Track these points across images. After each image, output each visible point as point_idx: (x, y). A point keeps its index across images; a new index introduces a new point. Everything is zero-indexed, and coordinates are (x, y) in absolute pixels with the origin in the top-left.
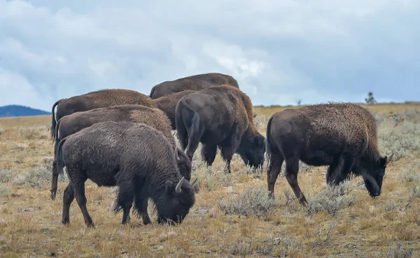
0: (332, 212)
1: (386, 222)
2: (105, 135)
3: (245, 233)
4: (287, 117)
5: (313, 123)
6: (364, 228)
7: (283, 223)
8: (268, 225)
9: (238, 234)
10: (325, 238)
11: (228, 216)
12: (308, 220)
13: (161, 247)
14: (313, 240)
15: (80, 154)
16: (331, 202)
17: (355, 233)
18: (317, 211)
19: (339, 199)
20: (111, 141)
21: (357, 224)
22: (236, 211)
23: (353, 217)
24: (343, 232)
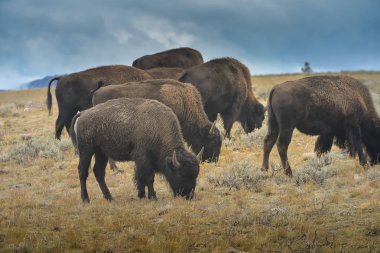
0: (319, 181)
1: (372, 190)
2: (118, 111)
3: (240, 204)
4: (288, 89)
5: (313, 95)
6: (353, 196)
7: (274, 194)
8: (260, 196)
9: (233, 206)
10: (320, 207)
11: (219, 189)
12: (299, 190)
13: (161, 220)
14: (308, 209)
15: (95, 130)
16: (318, 172)
17: (346, 201)
18: (305, 182)
19: (325, 169)
20: (124, 117)
21: (345, 192)
22: (225, 183)
23: (340, 186)
24: (334, 200)
